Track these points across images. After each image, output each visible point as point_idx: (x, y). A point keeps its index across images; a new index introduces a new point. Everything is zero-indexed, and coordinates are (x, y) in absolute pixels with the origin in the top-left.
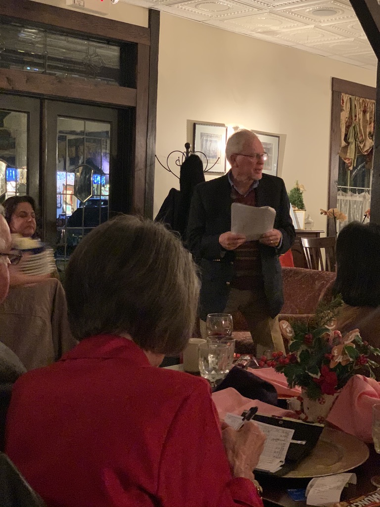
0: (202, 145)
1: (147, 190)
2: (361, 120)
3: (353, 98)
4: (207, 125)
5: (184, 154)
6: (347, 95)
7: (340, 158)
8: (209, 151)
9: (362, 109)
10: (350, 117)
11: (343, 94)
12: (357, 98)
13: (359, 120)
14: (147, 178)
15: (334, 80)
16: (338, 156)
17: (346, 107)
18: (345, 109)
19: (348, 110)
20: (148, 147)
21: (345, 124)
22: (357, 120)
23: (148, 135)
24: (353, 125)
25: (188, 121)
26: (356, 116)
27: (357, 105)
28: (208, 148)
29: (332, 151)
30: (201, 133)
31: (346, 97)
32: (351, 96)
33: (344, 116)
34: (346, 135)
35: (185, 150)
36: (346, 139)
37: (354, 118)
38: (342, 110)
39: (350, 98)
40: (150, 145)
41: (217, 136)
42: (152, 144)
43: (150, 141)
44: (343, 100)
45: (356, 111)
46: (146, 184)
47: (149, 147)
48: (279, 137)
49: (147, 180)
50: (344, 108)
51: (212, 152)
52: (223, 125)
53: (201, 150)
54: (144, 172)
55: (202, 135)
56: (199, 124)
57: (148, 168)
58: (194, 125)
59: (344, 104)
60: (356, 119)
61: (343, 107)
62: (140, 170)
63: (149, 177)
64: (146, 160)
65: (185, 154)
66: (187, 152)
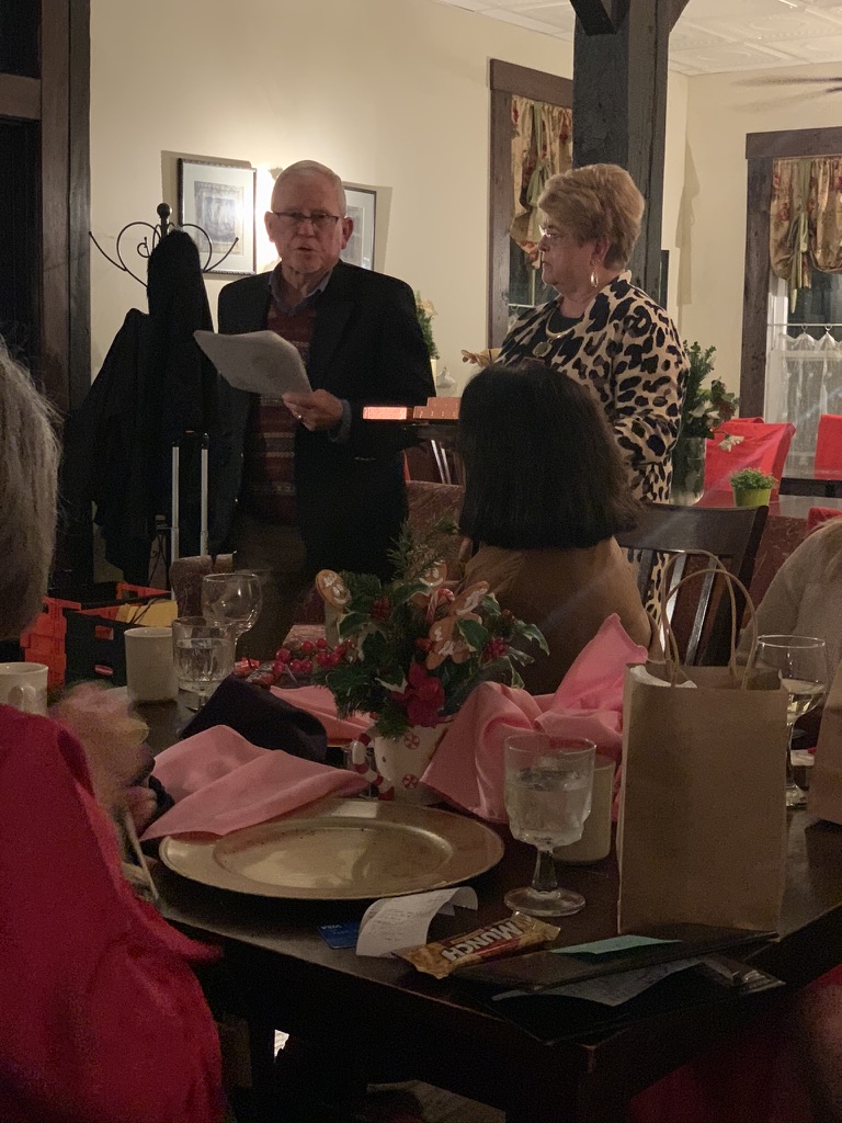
0: (199, 211)
1: (74, 314)
2: (557, 157)
3: (538, 106)
4: (209, 164)
5: (156, 231)
6: (525, 100)
7: (513, 242)
8: (217, 224)
9: (559, 132)
10: (533, 151)
11: (515, 97)
12: (546, 107)
13: (553, 156)
14: (73, 284)
15: (494, 64)
16: (507, 238)
17: (524, 126)
18: (520, 132)
19: (528, 132)
20: (72, 214)
21: (520, 165)
22: (548, 156)
23: (72, 187)
24: (540, 168)
25: (164, 153)
26: (545, 148)
27: (546, 124)
28: (213, 217)
29: (495, 227)
30: (196, 183)
31: (522, 105)
32: (533, 103)
33: (519, 145)
34: (524, 191)
35: (158, 221)
36: (524, 200)
37: (540, 153)
38: (514, 133)
39: (532, 107)
40: (75, 209)
41: (232, 190)
42: (82, 207)
43: (77, 201)
44: (516, 112)
45: (545, 136)
46: (72, 301)
47: (76, 214)
48: (374, 193)
49: (73, 291)
50: (519, 130)
51: (223, 228)
52: (245, 165)
53: (198, 222)
54: (65, 274)
55: (198, 186)
56: (191, 161)
57: (74, 264)
58: (180, 162)
59: (519, 119)
60: (545, 155)
61: (516, 125)
62: (55, 267)
63: (78, 283)
64: (69, 245)
65: (159, 229)
66: (164, 226)
